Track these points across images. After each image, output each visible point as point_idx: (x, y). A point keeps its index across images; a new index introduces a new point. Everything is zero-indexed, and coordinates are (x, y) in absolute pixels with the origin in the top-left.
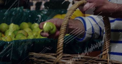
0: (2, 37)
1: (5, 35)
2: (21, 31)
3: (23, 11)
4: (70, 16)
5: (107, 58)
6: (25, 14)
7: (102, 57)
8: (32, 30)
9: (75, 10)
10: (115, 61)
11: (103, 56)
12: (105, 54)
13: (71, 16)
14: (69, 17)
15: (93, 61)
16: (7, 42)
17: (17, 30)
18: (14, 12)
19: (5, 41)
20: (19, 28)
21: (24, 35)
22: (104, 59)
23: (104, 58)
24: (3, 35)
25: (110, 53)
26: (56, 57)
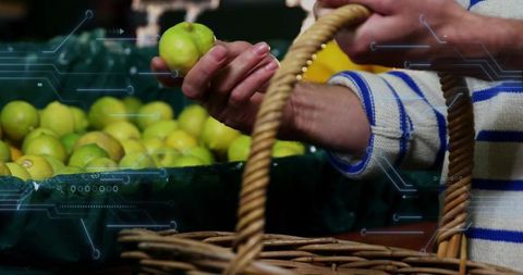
0: (10, 161)
1: (23, 154)
2: (92, 137)
3: (103, 50)
4: (296, 74)
5: (458, 257)
6: (111, 62)
7: (435, 249)
8: (141, 130)
9: (319, 49)
10: (491, 266)
11: (442, 246)
12: (448, 238)
13: (301, 73)
14: (289, 78)
15: (399, 267)
16: (31, 182)
17: (76, 132)
18: (62, 55)
19: (20, 180)
20: (85, 123)
21: (105, 154)
22: (445, 260)
23: (445, 254)
24: (14, 152)
25: (473, 233)
26: (235, 251)
